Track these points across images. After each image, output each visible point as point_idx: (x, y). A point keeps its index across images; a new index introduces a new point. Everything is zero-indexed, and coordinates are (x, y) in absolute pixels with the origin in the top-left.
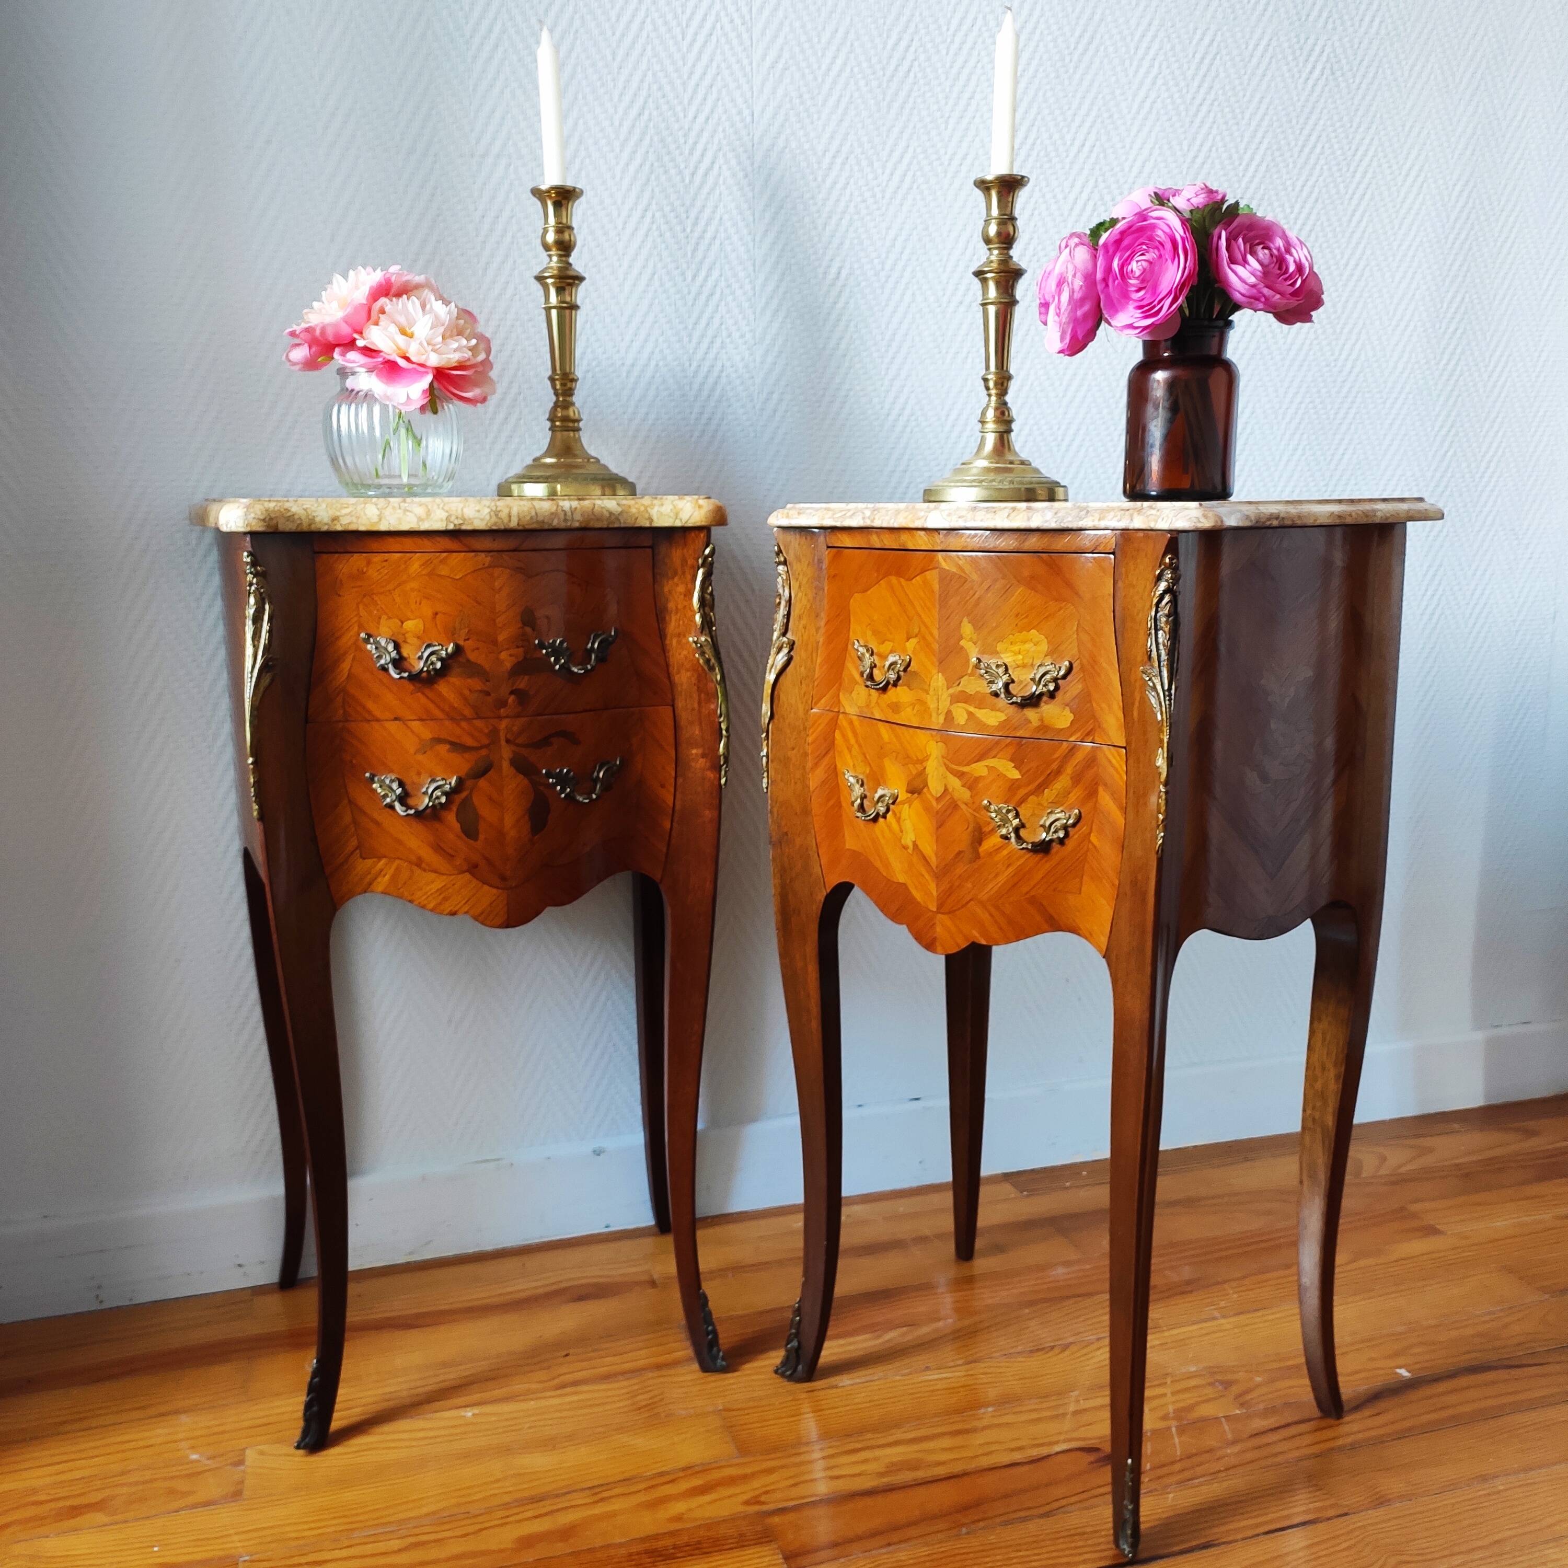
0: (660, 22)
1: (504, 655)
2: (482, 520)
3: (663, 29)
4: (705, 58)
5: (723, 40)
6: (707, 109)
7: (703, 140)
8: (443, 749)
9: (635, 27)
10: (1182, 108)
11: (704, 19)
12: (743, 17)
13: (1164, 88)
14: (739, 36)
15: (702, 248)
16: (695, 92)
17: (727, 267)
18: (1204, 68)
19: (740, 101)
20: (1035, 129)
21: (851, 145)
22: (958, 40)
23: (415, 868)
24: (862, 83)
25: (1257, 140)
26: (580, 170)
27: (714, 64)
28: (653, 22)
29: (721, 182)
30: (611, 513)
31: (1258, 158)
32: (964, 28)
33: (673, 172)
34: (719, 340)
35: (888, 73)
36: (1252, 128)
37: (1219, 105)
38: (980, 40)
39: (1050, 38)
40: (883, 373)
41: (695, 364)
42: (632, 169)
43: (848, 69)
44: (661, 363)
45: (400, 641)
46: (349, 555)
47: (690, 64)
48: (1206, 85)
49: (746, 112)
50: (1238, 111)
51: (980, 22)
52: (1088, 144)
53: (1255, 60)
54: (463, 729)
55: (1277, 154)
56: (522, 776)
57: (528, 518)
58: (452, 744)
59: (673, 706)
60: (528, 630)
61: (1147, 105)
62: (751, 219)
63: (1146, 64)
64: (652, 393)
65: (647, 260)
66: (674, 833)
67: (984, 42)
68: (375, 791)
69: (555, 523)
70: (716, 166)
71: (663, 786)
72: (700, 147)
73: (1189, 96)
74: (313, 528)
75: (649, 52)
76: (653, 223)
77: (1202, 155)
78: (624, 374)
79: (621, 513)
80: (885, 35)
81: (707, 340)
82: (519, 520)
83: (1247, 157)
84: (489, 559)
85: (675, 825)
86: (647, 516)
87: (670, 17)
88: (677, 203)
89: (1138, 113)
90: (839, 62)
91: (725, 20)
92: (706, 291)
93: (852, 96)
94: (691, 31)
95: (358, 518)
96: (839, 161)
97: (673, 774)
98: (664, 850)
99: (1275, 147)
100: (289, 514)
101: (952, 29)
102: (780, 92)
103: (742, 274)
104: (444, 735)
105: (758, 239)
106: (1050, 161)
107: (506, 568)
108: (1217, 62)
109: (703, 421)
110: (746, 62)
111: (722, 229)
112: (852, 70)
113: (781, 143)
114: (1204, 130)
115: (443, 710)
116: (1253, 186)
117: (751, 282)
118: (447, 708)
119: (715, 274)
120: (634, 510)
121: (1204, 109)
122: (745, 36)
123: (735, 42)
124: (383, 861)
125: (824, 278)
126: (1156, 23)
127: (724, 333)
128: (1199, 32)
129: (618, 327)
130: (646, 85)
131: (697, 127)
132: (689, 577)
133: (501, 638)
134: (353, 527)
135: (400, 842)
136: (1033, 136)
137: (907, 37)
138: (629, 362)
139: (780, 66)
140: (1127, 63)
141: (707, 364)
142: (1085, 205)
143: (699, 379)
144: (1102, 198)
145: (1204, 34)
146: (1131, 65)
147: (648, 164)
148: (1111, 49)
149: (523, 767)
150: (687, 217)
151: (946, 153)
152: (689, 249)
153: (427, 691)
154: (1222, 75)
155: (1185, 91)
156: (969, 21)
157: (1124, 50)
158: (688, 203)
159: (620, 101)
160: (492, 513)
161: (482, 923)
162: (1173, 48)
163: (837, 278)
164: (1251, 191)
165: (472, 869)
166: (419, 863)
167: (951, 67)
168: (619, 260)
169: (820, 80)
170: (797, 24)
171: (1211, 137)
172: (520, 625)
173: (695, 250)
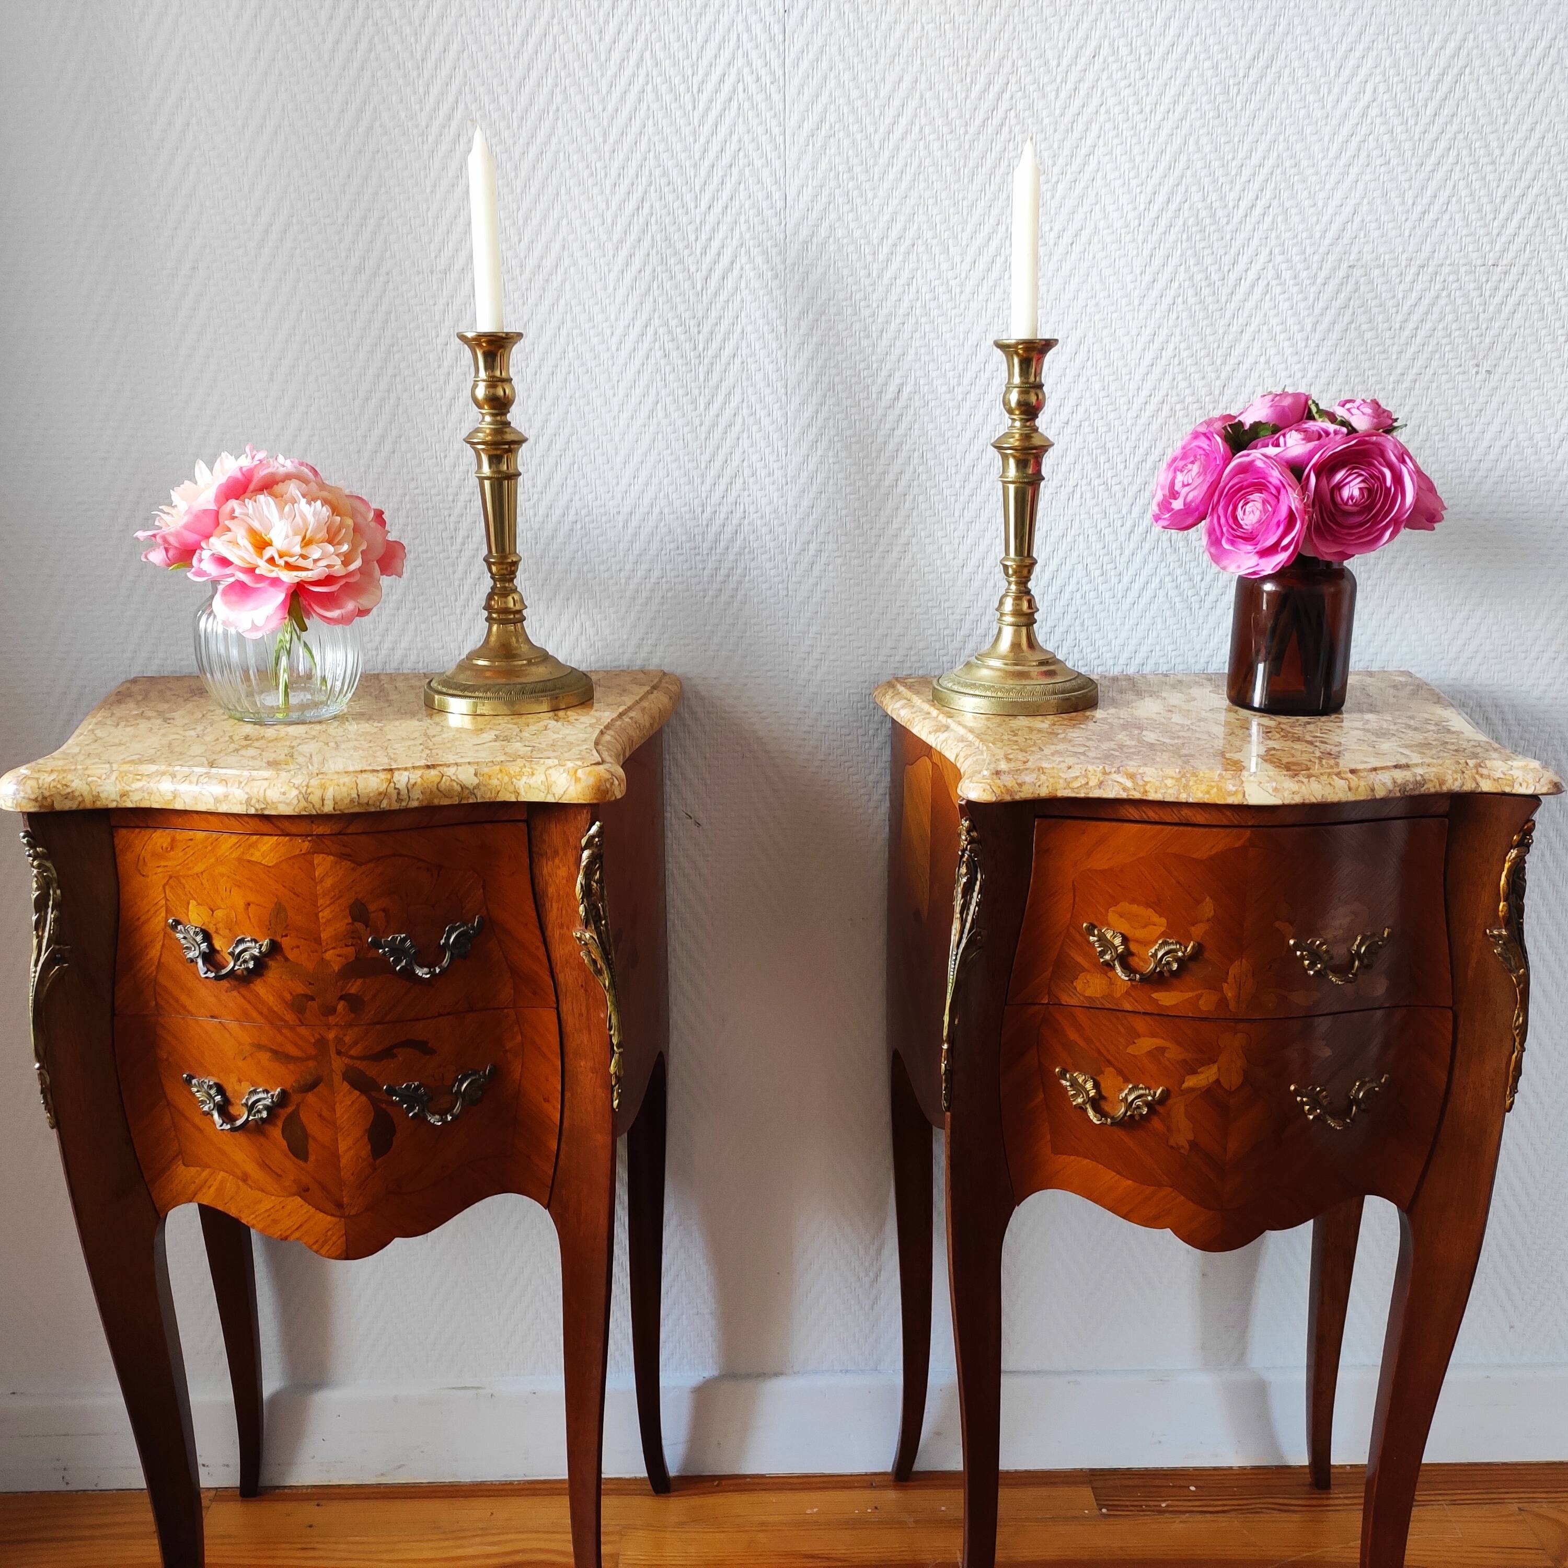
0: (664, 88)
1: (329, 955)
2: (288, 804)
3: (668, 98)
4: (723, 131)
5: (747, 105)
6: (725, 195)
7: (720, 236)
8: (264, 1057)
9: (632, 97)
10: (1407, 145)
11: (722, 80)
12: (772, 73)
13: (1379, 120)
14: (768, 98)
15: (718, 368)
16: (709, 175)
17: (750, 390)
18: (1443, 88)
19: (768, 181)
20: (1182, 189)
21: (919, 228)
22: (1072, 78)
23: (240, 1183)
24: (935, 146)
25: (1522, 184)
26: (564, 282)
27: (735, 138)
28: (655, 89)
29: (743, 285)
30: (463, 787)
31: (1523, 209)
32: (1082, 61)
33: (680, 277)
34: (739, 481)
35: (972, 130)
36: (1516, 167)
37: (1466, 138)
38: (1105, 76)
39: (1207, 64)
40: (956, 514)
41: (709, 510)
42: (629, 276)
43: (916, 129)
44: (666, 511)
45: (211, 930)
46: (151, 830)
47: (702, 140)
48: (1446, 112)
49: (777, 196)
50: (1494, 144)
51: (1105, 51)
52: (1260, 204)
53: (1527, 71)
54: (286, 1037)
55: (1554, 201)
56: (357, 1093)
57: (347, 801)
58: (275, 1052)
59: (557, 1009)
60: (359, 926)
61: (1353, 146)
62: (782, 329)
63: (1353, 89)
64: (655, 546)
65: (648, 387)
66: (562, 1155)
67: (1110, 77)
68: (193, 1094)
69: (384, 805)
70: (737, 267)
71: (547, 1100)
72: (716, 244)
73: (1419, 129)
74: (99, 805)
75: (650, 129)
76: (655, 340)
77: (1435, 209)
78: (621, 525)
79: (477, 786)
80: (968, 80)
81: (724, 481)
82: (335, 803)
83: (1506, 208)
84: (307, 843)
85: (563, 1145)
86: (511, 789)
87: (677, 80)
88: (687, 315)
89: (1338, 157)
90: (903, 121)
91: (749, 79)
92: (723, 422)
93: (920, 165)
94: (704, 98)
95: (150, 794)
96: (902, 249)
97: (560, 1088)
98: (551, 1172)
99: (1551, 192)
100: (69, 790)
101: (1065, 63)
102: (823, 166)
103: (770, 399)
104: (264, 1041)
105: (791, 354)
106: (1203, 230)
107: (328, 854)
108: (1466, 78)
109: (719, 578)
110: (776, 131)
111: (744, 344)
112: (921, 129)
113: (823, 232)
114: (1440, 175)
115: (261, 1014)
116: (1514, 248)
117: (781, 408)
118: (265, 1011)
119: (736, 399)
120: (495, 782)
121: (1442, 145)
122: (776, 97)
123: (763, 106)
124: (207, 1172)
125: (879, 398)
126: (1372, 30)
127: (747, 472)
128: (1438, 38)
129: (612, 468)
130: (646, 172)
131: (711, 219)
132: (572, 860)
133: (324, 936)
134: (145, 804)
135: (223, 1153)
136: (1178, 198)
137: (999, 81)
138: (626, 510)
139: (823, 132)
140: (1324, 89)
141: (724, 509)
142: (1253, 286)
143: (714, 529)
144: (1278, 276)
145: (1446, 41)
146: (1329, 92)
147: (649, 269)
148: (1300, 73)
149: (358, 1081)
150: (699, 332)
151: (1051, 229)
152: (702, 370)
153: (243, 990)
154: (1473, 95)
155: (1411, 122)
156: (1089, 51)
157: (1319, 72)
158: (700, 315)
159: (613, 193)
160: (301, 797)
161: (317, 1252)
162: (1396, 64)
163: (897, 398)
164: (1511, 254)
165: (303, 1192)
166: (245, 1178)
167: (1062, 115)
168: (613, 387)
169: (877, 146)
170: (846, 76)
171: (1450, 184)
172: (349, 920)
173: (709, 372)
